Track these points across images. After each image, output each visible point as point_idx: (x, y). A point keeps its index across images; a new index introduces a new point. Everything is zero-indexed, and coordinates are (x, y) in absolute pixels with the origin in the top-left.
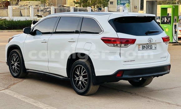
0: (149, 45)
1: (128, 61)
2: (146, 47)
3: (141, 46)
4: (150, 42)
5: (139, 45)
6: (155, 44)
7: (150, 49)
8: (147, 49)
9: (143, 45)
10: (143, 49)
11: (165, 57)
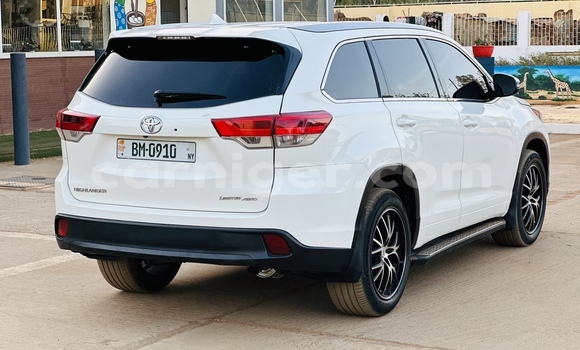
0: (163, 144)
1: (86, 190)
2: (147, 147)
3: (128, 145)
5: (122, 139)
6: (191, 141)
7: (167, 156)
8: (155, 158)
9: (138, 142)
10: (137, 157)
11: (247, 199)
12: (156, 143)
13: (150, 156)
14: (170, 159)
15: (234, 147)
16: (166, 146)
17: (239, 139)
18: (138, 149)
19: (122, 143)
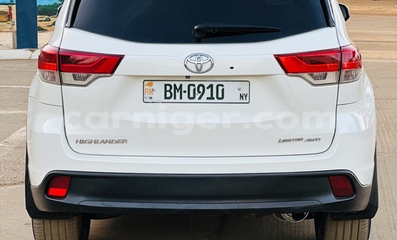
0: (206, 84)
1: (96, 142)
2: (185, 88)
3: (159, 87)
4: (199, 71)
5: (149, 81)
6: (244, 79)
7: (212, 98)
8: (196, 100)
9: (172, 83)
10: (172, 100)
11: (309, 140)
12: (197, 84)
13: (189, 98)
14: (216, 100)
15: (298, 84)
16: (211, 86)
17: (306, 75)
18: (172, 90)
19: (150, 85)
